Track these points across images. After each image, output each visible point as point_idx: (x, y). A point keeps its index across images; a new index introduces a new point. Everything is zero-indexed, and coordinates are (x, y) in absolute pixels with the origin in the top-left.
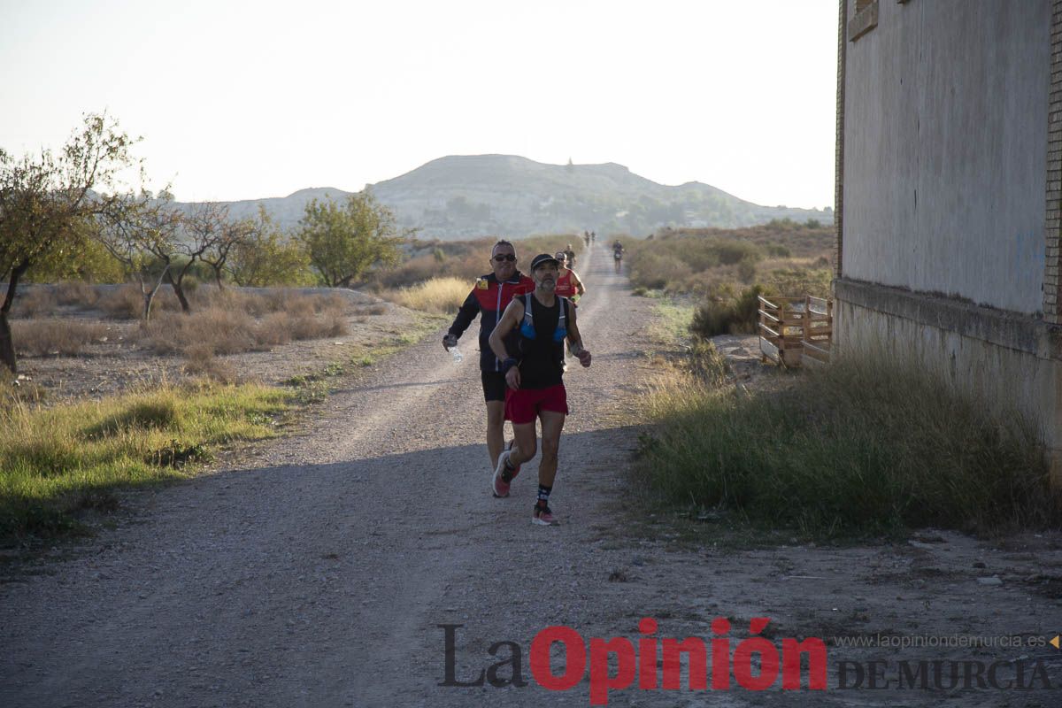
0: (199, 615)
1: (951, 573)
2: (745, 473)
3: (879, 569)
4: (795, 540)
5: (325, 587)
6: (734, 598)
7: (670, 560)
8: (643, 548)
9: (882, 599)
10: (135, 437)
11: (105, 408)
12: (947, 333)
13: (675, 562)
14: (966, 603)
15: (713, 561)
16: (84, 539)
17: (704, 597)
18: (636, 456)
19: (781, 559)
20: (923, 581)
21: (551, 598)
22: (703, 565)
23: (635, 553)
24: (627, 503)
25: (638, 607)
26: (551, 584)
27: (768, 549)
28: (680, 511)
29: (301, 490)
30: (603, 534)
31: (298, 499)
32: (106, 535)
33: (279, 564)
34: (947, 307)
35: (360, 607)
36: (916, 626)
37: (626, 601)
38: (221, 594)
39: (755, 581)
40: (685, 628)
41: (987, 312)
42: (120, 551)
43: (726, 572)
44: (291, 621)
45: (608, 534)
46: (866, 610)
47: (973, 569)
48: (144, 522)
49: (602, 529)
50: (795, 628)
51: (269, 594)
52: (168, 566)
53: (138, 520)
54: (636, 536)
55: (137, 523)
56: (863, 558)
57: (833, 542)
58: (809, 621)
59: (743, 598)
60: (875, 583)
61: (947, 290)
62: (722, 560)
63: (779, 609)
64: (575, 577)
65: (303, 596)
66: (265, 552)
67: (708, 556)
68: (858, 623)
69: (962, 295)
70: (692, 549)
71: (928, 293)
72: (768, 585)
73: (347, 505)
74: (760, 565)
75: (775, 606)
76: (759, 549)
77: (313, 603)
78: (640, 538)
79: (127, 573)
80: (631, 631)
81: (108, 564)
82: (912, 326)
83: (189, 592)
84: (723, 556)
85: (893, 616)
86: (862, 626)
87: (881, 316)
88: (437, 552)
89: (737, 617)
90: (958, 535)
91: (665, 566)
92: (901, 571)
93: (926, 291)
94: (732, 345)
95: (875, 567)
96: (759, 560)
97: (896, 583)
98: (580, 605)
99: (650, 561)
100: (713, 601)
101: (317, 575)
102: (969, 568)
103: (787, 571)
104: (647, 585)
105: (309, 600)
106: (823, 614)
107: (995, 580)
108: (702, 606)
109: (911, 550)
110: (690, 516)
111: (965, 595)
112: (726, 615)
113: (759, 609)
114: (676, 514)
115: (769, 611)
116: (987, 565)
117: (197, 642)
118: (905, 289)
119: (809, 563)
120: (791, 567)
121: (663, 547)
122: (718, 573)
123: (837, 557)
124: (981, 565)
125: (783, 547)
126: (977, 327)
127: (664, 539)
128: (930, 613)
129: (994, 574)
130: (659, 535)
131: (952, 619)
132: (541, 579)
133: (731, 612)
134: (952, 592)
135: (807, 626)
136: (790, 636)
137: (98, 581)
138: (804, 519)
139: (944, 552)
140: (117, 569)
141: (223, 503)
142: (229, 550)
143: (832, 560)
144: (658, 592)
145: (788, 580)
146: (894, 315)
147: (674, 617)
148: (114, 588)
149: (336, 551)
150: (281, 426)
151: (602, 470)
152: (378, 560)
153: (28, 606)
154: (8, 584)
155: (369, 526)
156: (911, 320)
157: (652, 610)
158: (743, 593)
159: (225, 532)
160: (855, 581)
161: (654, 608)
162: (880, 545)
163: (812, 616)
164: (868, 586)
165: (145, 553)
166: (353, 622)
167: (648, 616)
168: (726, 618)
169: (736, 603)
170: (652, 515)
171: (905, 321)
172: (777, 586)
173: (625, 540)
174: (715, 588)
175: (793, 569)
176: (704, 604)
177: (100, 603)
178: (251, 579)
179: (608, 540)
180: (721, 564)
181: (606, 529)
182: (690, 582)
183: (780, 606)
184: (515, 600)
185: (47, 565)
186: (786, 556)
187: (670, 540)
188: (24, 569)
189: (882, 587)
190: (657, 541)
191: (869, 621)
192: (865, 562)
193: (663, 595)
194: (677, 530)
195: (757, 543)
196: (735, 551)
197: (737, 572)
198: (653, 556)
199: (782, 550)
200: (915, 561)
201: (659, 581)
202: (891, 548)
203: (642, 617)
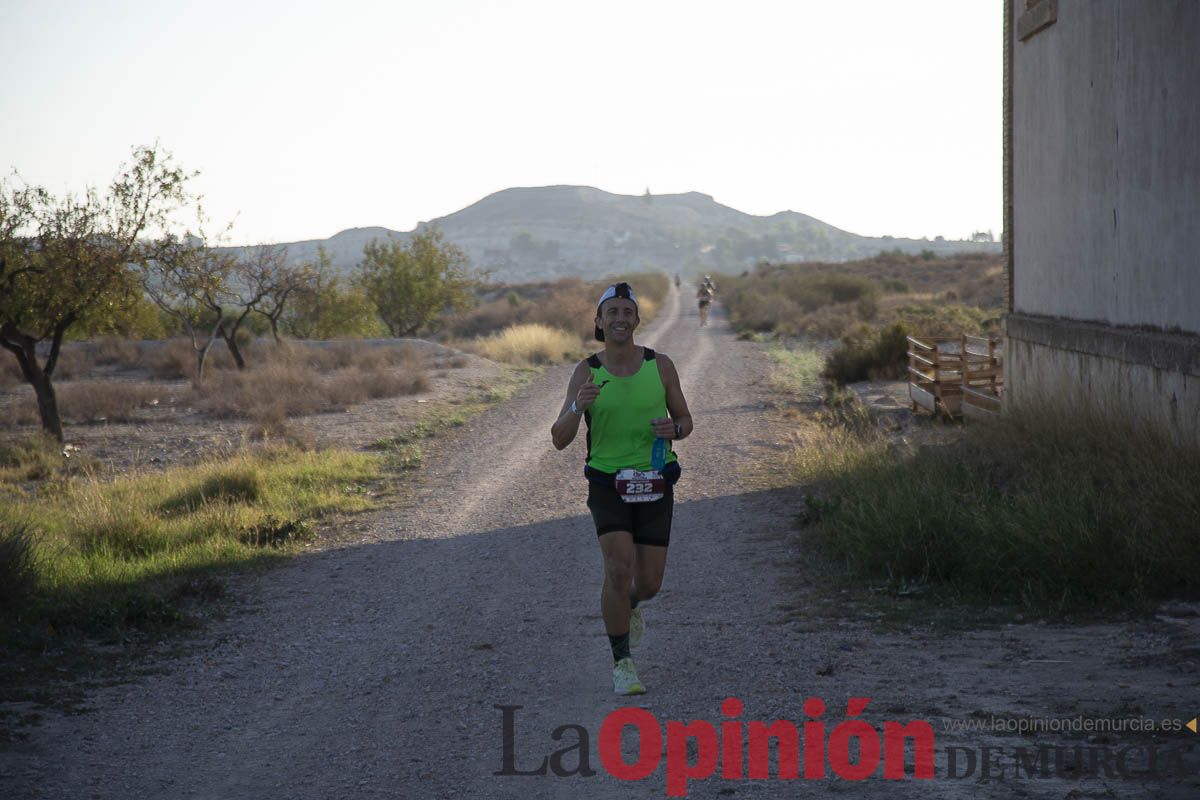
0: (353, 719)
2: (948, 540)
3: (1132, 650)
4: (1020, 617)
5: (489, 683)
6: (973, 688)
7: (883, 644)
8: (844, 630)
9: (1148, 686)
10: (215, 512)
11: (176, 481)
12: (1164, 373)
13: (888, 645)
16: (194, 633)
17: (937, 687)
18: (804, 522)
19: (1012, 640)
20: (1192, 664)
21: (757, 692)
22: (922, 649)
23: (839, 636)
24: (808, 578)
26: (752, 675)
27: (992, 629)
28: (874, 586)
29: (423, 570)
30: (793, 615)
31: (422, 579)
32: (215, 629)
33: (425, 657)
34: (1164, 343)
37: (848, 694)
38: (369, 693)
39: (990, 667)
42: (239, 646)
44: (461, 724)
45: (800, 614)
46: (1135, 699)
48: (258, 610)
49: (789, 608)
51: (426, 693)
52: (297, 662)
53: (248, 608)
54: (832, 616)
55: (248, 611)
56: (1108, 638)
57: (1066, 619)
59: (983, 688)
60: (1133, 667)
61: (1163, 323)
62: (942, 642)
63: (1031, 700)
64: (776, 666)
65: (467, 694)
66: (404, 643)
67: (924, 638)
69: (1183, 328)
70: (903, 631)
71: (1136, 327)
72: (1008, 671)
73: (482, 586)
74: (989, 648)
75: (1025, 696)
76: (983, 628)
77: (480, 702)
78: (837, 617)
79: (253, 671)
81: (228, 659)
83: (331, 692)
84: (941, 638)
87: (1070, 356)
89: (986, 710)
91: (878, 651)
92: (1158, 653)
93: (1132, 324)
94: (874, 393)
95: (1126, 648)
96: (985, 642)
97: (1159, 667)
98: (796, 700)
100: (949, 692)
101: (474, 669)
103: (1025, 654)
104: (864, 673)
105: (475, 699)
108: (939, 698)
109: (1163, 627)
110: (889, 592)
112: (970, 708)
113: (1008, 700)
114: (870, 589)
117: (358, 751)
118: (1105, 324)
119: (1045, 644)
120: (1027, 649)
121: (867, 628)
122: (943, 658)
123: (1074, 636)
125: (1009, 625)
127: (866, 619)
130: (858, 614)
132: (739, 669)
133: (975, 705)
137: (222, 681)
138: (1027, 592)
140: (242, 667)
141: (339, 586)
142: (361, 642)
143: (1071, 640)
144: (881, 682)
145: (1029, 665)
146: (1089, 354)
147: (910, 711)
148: (243, 689)
149: (489, 642)
150: (378, 497)
151: (766, 540)
152: (540, 650)
153: (152, 712)
154: (121, 686)
155: (516, 610)
156: (1114, 359)
157: (882, 704)
158: (981, 682)
159: (350, 621)
160: (1109, 664)
161: (884, 702)
162: (1123, 621)
163: (1072, 708)
164: (1125, 670)
165: (267, 646)
166: (533, 725)
167: (879, 711)
168: (972, 712)
169: (976, 693)
170: (844, 591)
171: (1104, 360)
172: (1018, 673)
173: (821, 621)
174: (947, 676)
175: (1030, 652)
176: (941, 695)
177: (231, 707)
178: (398, 675)
179: (800, 621)
180: (942, 648)
181: (795, 608)
182: (914, 669)
183: (1030, 696)
184: (716, 695)
185: (159, 664)
186: (1014, 636)
187: (873, 620)
188: (133, 669)
189: (1143, 672)
190: (859, 622)
191: (1143, 713)
192: (1112, 642)
193: (888, 686)
194: (877, 608)
195: (977, 621)
196: (954, 632)
197: (964, 656)
198: (860, 639)
199: (1008, 629)
200: (1172, 639)
201: (877, 669)
202: (1137, 625)
203: (873, 712)
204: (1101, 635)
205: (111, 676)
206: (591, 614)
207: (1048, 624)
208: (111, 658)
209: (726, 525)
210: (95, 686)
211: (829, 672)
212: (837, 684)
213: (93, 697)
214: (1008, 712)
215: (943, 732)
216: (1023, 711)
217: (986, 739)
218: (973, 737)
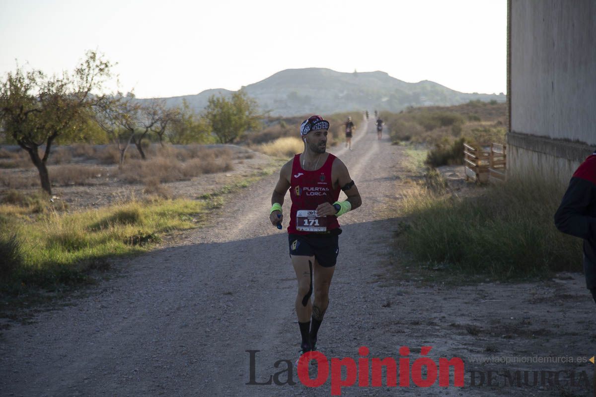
0: (157, 327)
1: (577, 296)
2: (459, 243)
3: (536, 295)
4: (488, 280)
5: (226, 310)
6: (455, 313)
7: (418, 292)
8: (402, 286)
9: (538, 312)
10: (118, 229)
11: (101, 214)
12: (572, 162)
13: (421, 293)
15: (443, 293)
16: (93, 286)
17: (438, 312)
18: (397, 234)
19: (481, 290)
20: (562, 302)
21: (352, 315)
22: (437, 295)
23: (398, 289)
24: (392, 261)
25: (401, 319)
26: (352, 307)
27: (473, 285)
28: (423, 265)
29: (210, 257)
30: (380, 279)
31: (209, 262)
32: (104, 284)
33: (200, 298)
34: (572, 147)
35: (246, 321)
36: (558, 327)
37: (394, 316)
38: (168, 315)
39: (466, 303)
40: (428, 330)
42: (112, 292)
43: (449, 298)
44: (208, 330)
45: (383, 278)
46: (529, 318)
48: (126, 276)
49: (379, 276)
50: (490, 329)
51: (195, 315)
52: (138, 300)
53: (121, 275)
54: (398, 279)
56: (528, 289)
57: (510, 281)
58: (497, 325)
59: (460, 313)
60: (534, 303)
61: (572, 137)
62: (446, 291)
63: (481, 318)
64: (365, 303)
65: (214, 316)
66: (192, 292)
67: (439, 289)
68: (525, 326)
69: (580, 140)
70: (430, 286)
71: (561, 140)
72: (474, 305)
73: (236, 265)
74: (469, 294)
75: (478, 317)
76: (468, 285)
77: (219, 319)
78: (401, 280)
79: (116, 304)
80: (397, 332)
81: (105, 299)
82: (552, 158)
83: (151, 315)
84: (448, 290)
85: (545, 321)
86: (528, 327)
87: (534, 153)
88: (288, 290)
89: (457, 323)
91: (416, 296)
92: (549, 296)
93: (559, 138)
94: (449, 171)
95: (534, 294)
96: (468, 292)
97: (546, 303)
98: (368, 318)
99: (406, 293)
100: (443, 315)
101: (221, 304)
103: (484, 297)
104: (405, 306)
105: (217, 318)
106: (505, 321)
108: (437, 317)
109: (554, 284)
110: (429, 268)
112: (450, 322)
113: (471, 318)
114: (420, 266)
115: (475, 319)
117: (156, 342)
118: (548, 138)
119: (497, 293)
120: (486, 295)
121: (413, 285)
122: (445, 299)
123: (512, 289)
125: (482, 284)
127: (415, 281)
128: (566, 319)
130: (411, 278)
131: (579, 323)
132: (346, 304)
133: (453, 321)
134: (578, 307)
135: (497, 328)
136: (487, 333)
137: (100, 309)
138: (493, 268)
139: (572, 285)
140: (111, 302)
141: (168, 265)
142: (172, 291)
143: (509, 291)
144: (412, 310)
145: (485, 303)
146: (541, 152)
147: (421, 324)
148: (109, 313)
149: (231, 291)
150: (198, 222)
151: (378, 243)
152: (255, 295)
153: (63, 324)
154: (52, 311)
155: (249, 276)
156: (551, 155)
157: (409, 320)
158: (460, 310)
159: (169, 281)
160: (523, 302)
162: (536, 282)
163: (499, 322)
164: (530, 305)
165: (126, 293)
166: (242, 330)
167: (407, 324)
168: (450, 324)
169: (456, 315)
170: (407, 268)
171: (548, 156)
172: (478, 306)
173: (392, 282)
174: (444, 307)
175: (487, 296)
177: (102, 321)
178: (184, 307)
179: (382, 282)
180: (446, 294)
181: (382, 275)
182: (430, 304)
184: (332, 316)
185: (73, 301)
186: (483, 289)
187: (418, 281)
188: (60, 303)
189: (538, 305)
190: (410, 282)
191: (531, 325)
192: (528, 292)
193: (415, 312)
194: (421, 276)
195: (467, 282)
196: (454, 287)
197: (455, 298)
198: (408, 290)
199: (481, 286)
200: (557, 290)
201: (412, 304)
202: (543, 283)
203: (404, 324)
204: (524, 288)
205: (48, 306)
206: (284, 278)
207: (501, 283)
208: (50, 299)
209: (361, 236)
210: (39, 311)
211: (388, 305)
212: (390, 311)
213: (37, 316)
214: (468, 325)
215: (434, 333)
216: (475, 324)
217: (454, 336)
218: (448, 336)
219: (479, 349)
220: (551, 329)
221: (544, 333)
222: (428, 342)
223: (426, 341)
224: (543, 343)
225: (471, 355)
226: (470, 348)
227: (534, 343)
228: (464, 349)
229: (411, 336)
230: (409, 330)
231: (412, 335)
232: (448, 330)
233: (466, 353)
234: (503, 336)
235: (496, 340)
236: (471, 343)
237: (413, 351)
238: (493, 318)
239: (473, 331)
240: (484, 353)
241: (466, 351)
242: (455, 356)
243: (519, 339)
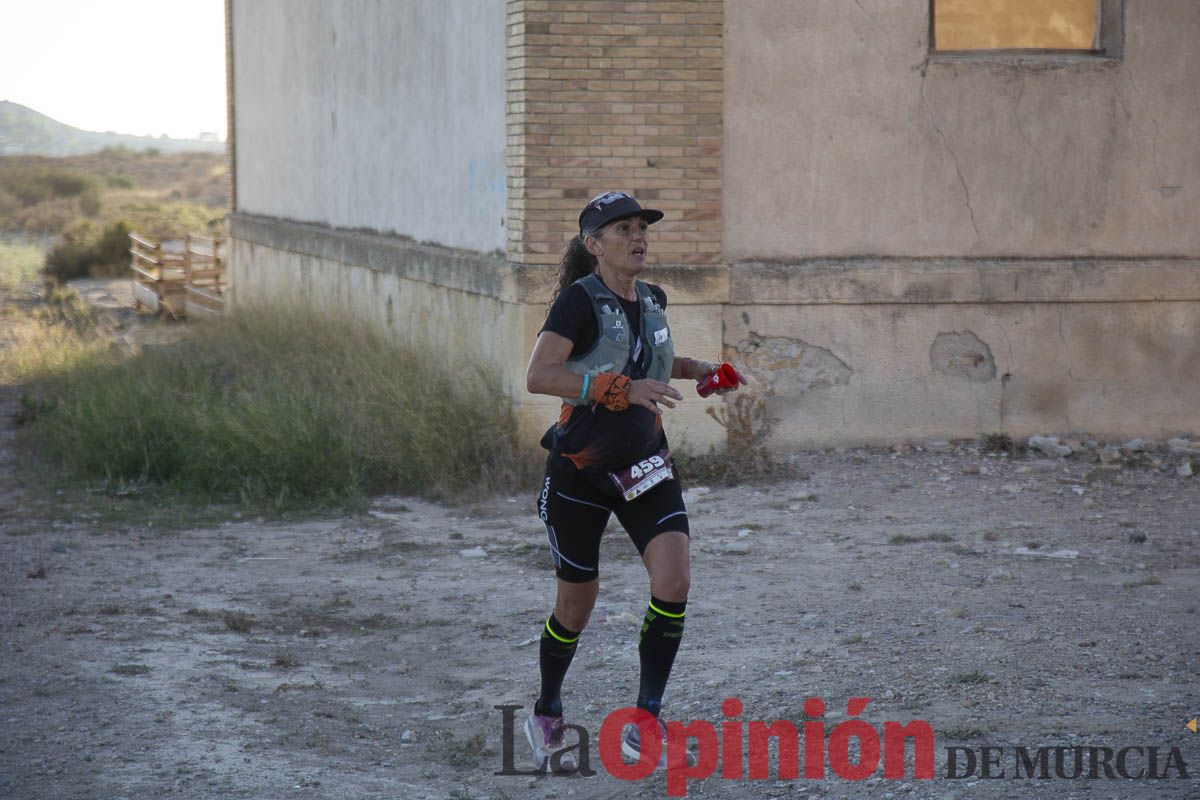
1: (429, 546)
2: (169, 438)
3: (345, 546)
4: (238, 515)
6: (189, 587)
7: (98, 545)
8: (59, 531)
9: (359, 579)
12: (381, 275)
13: (104, 546)
14: (454, 579)
15: (151, 544)
17: (152, 587)
18: (18, 422)
19: (229, 538)
20: (401, 557)
22: (139, 550)
23: (52, 538)
24: (22, 479)
25: (75, 602)
27: (211, 528)
28: (92, 487)
30: (5, 518)
34: (381, 246)
36: (408, 609)
37: (59, 596)
39: (206, 565)
40: (141, 624)
41: (434, 251)
43: (169, 556)
45: (12, 516)
46: (346, 593)
47: (451, 541)
50: (270, 618)
54: (46, 518)
56: (321, 534)
57: (283, 515)
58: (285, 609)
59: (198, 586)
60: (346, 562)
61: (380, 226)
62: (159, 542)
63: (246, 597)
67: (142, 538)
68: (342, 609)
69: (399, 231)
70: (120, 531)
71: (354, 230)
72: (223, 570)
74: (207, 546)
75: (240, 593)
76: (200, 527)
78: (52, 519)
80: (76, 632)
82: (334, 266)
84: (159, 538)
85: (380, 598)
86: (347, 612)
87: (292, 256)
89: (201, 608)
90: (421, 502)
91: (93, 552)
92: (370, 547)
93: (351, 226)
94: (95, 290)
95: (340, 543)
96: (203, 541)
97: (370, 560)
98: (4, 604)
99: (73, 546)
100: (165, 591)
102: (445, 539)
103: (241, 552)
104: (78, 576)
106: (297, 600)
107: (478, 551)
108: (153, 598)
109: (376, 522)
110: (107, 493)
111: (451, 570)
112: (185, 607)
113: (225, 597)
114: (88, 490)
115: (234, 599)
116: (465, 536)
118: (324, 226)
119: (263, 542)
120: (244, 547)
121: (82, 529)
122: (159, 557)
123: (293, 533)
124: (458, 536)
125: (228, 524)
126: (421, 268)
127: (82, 520)
128: (419, 592)
129: (475, 545)
130: (74, 515)
131: (445, 599)
133: (190, 604)
134: (434, 568)
135: (284, 614)
136: (267, 628)
138: (246, 490)
139: (411, 523)
143: (288, 537)
145: (244, 563)
146: (309, 255)
147: (124, 612)
156: (333, 260)
157: (95, 606)
158: (198, 580)
160: (322, 560)
161: (96, 603)
162: (338, 517)
163: (286, 604)
164: (339, 565)
167: (92, 613)
168: (186, 610)
169: (192, 592)
170: (59, 493)
171: (325, 262)
172: (234, 570)
173: (34, 523)
174: (162, 575)
175: (246, 550)
176: (155, 595)
179: (12, 523)
180: (159, 547)
181: (6, 510)
182: (130, 569)
183: (245, 593)
186: (233, 535)
187: (89, 521)
189: (355, 566)
190: (74, 523)
191: (353, 606)
192: (327, 538)
193: (102, 587)
194: (94, 509)
195: (195, 521)
196: (171, 531)
197: (181, 555)
198: (77, 540)
199: (226, 528)
200: (383, 534)
201: (93, 570)
202: (351, 520)
203: (85, 614)
204: (317, 531)
207: (266, 522)
211: (41, 575)
212: (47, 587)
214: (223, 610)
215: (157, 632)
216: (237, 608)
217: (200, 637)
218: (187, 636)
219: (258, 662)
220: (395, 614)
221: (384, 622)
222: (149, 651)
223: (144, 647)
224: (386, 644)
225: (245, 674)
226: (240, 660)
227: (368, 645)
228: (228, 662)
229: (107, 639)
230: (100, 627)
231: (109, 636)
232: (182, 622)
233: (234, 673)
234: (303, 632)
235: (289, 641)
236: (240, 649)
237: (123, 672)
238: (271, 594)
239: (238, 625)
240: (270, 670)
241: (233, 667)
242: (213, 678)
243: (336, 638)
